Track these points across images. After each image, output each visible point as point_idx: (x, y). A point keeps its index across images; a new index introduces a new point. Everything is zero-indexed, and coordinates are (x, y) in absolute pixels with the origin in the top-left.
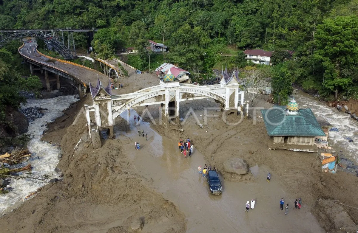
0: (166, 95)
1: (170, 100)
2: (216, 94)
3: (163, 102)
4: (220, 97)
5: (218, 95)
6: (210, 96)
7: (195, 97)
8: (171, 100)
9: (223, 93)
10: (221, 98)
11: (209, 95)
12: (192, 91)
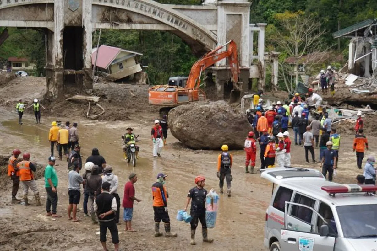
0: (56, 5)
1: (67, 22)
2: (191, 21)
3: (48, 25)
4: (202, 31)
5: (198, 25)
6: (176, 27)
7: (135, 23)
8: (70, 22)
9: (209, 23)
10: (206, 34)
11: (172, 21)
12: (126, 3)
